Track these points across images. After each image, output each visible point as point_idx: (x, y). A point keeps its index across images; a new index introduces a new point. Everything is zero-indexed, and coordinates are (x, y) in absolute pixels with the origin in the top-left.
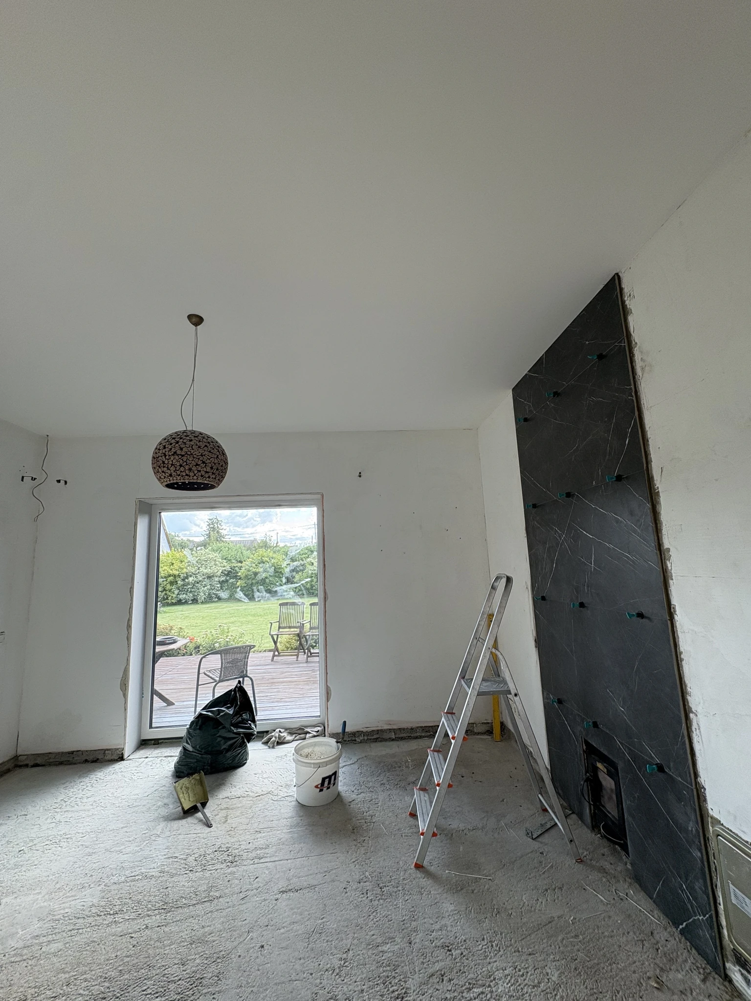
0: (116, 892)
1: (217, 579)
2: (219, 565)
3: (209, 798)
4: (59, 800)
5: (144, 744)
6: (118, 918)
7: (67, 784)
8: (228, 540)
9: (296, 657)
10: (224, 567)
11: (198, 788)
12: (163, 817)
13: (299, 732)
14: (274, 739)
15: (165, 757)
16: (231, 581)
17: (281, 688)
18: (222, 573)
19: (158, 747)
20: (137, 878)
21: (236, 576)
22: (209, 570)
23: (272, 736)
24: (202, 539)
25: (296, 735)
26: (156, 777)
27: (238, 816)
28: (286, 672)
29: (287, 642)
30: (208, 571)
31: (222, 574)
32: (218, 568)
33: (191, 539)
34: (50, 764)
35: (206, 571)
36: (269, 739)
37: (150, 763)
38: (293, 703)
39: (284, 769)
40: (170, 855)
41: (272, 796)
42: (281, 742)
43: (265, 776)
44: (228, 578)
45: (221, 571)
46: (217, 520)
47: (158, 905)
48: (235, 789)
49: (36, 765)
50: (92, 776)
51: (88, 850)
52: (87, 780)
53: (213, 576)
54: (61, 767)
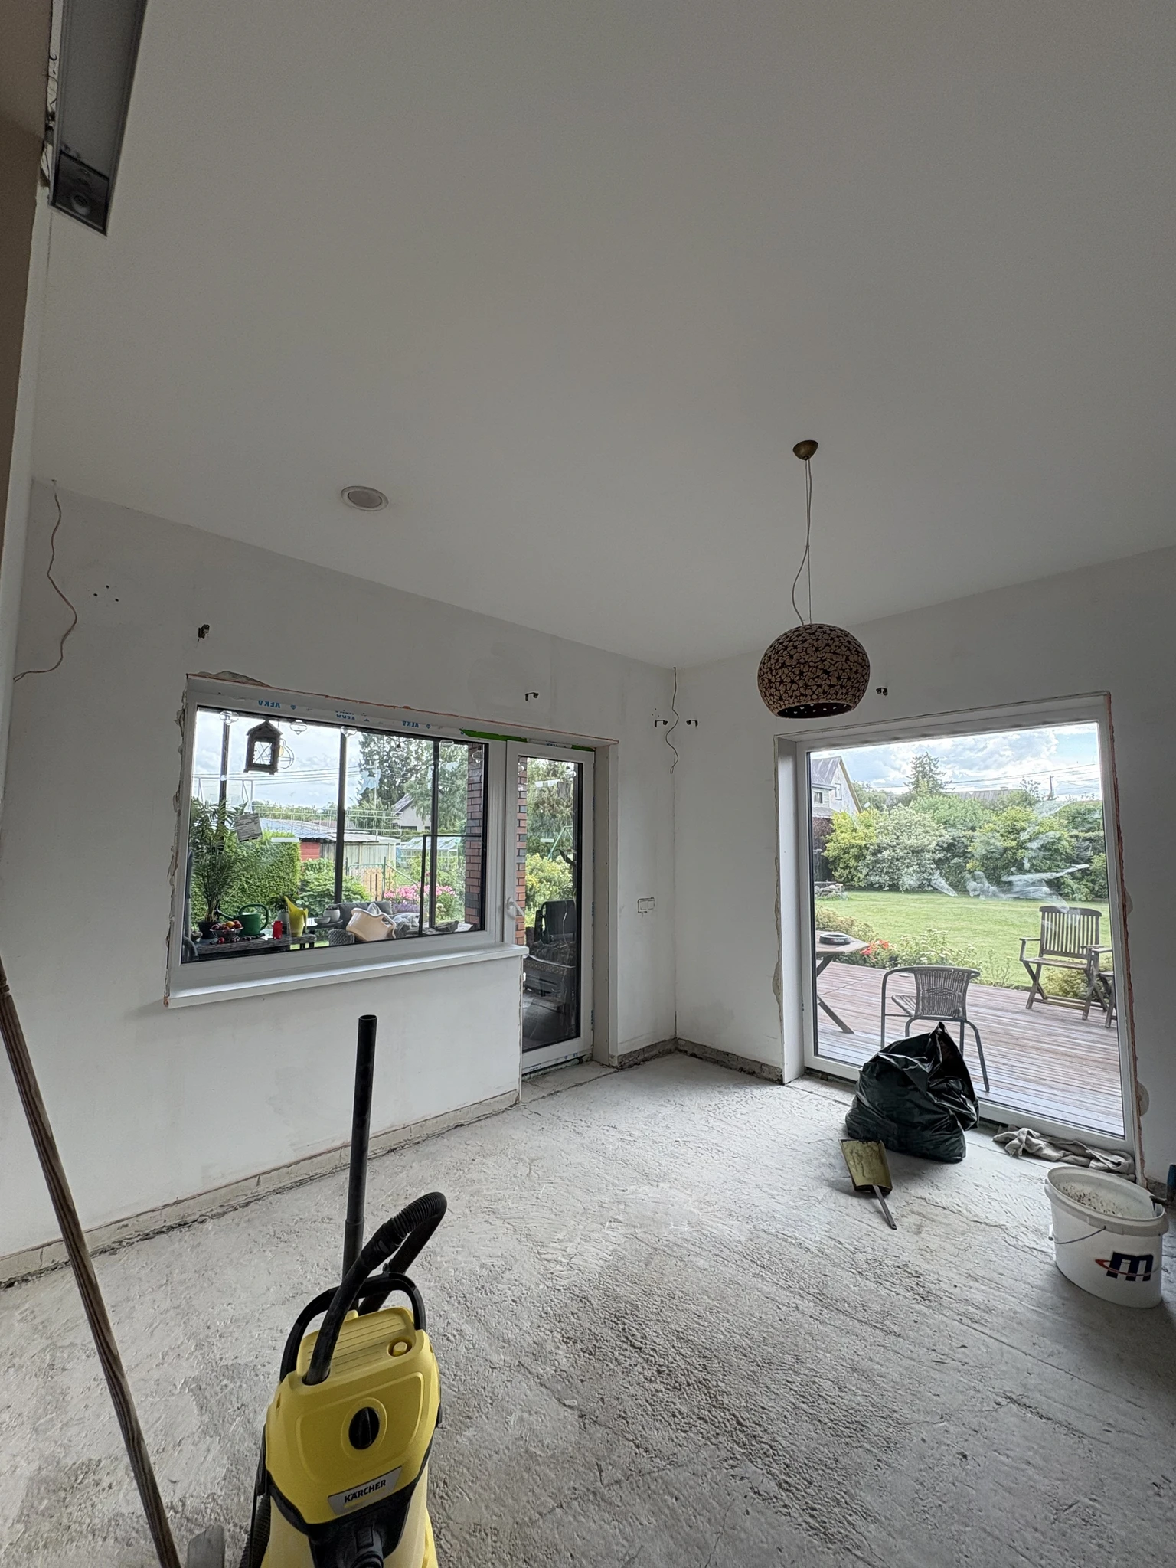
0: (765, 1242)
1: (928, 856)
2: (932, 833)
3: (893, 1185)
4: (713, 1104)
5: (808, 1073)
6: (766, 1274)
7: (722, 1089)
8: (950, 791)
9: (1082, 1012)
10: (940, 836)
11: (876, 1163)
12: (827, 1180)
13: (1073, 1149)
14: (1016, 1141)
15: (836, 1101)
16: (956, 860)
17: (1043, 1060)
18: (937, 845)
19: (826, 1085)
20: (790, 1240)
21: (965, 853)
22: (915, 841)
23: (1014, 1137)
24: (906, 790)
25: (1067, 1153)
26: (822, 1123)
27: (939, 1236)
28: (1055, 1035)
29: (1066, 981)
30: (912, 842)
31: (937, 848)
32: (932, 837)
33: (887, 790)
34: (707, 1059)
35: (910, 842)
36: (1007, 1138)
37: (816, 1102)
38: (1067, 1095)
39: (1034, 1200)
40: (832, 1235)
41: (1005, 1235)
42: (1029, 1152)
43: (994, 1195)
44: (949, 855)
45: (935, 843)
46: (929, 758)
47: (812, 1290)
48: (937, 1191)
49: (694, 1055)
50: (747, 1090)
51: (738, 1175)
52: (742, 1092)
53: (922, 851)
54: (716, 1067)
